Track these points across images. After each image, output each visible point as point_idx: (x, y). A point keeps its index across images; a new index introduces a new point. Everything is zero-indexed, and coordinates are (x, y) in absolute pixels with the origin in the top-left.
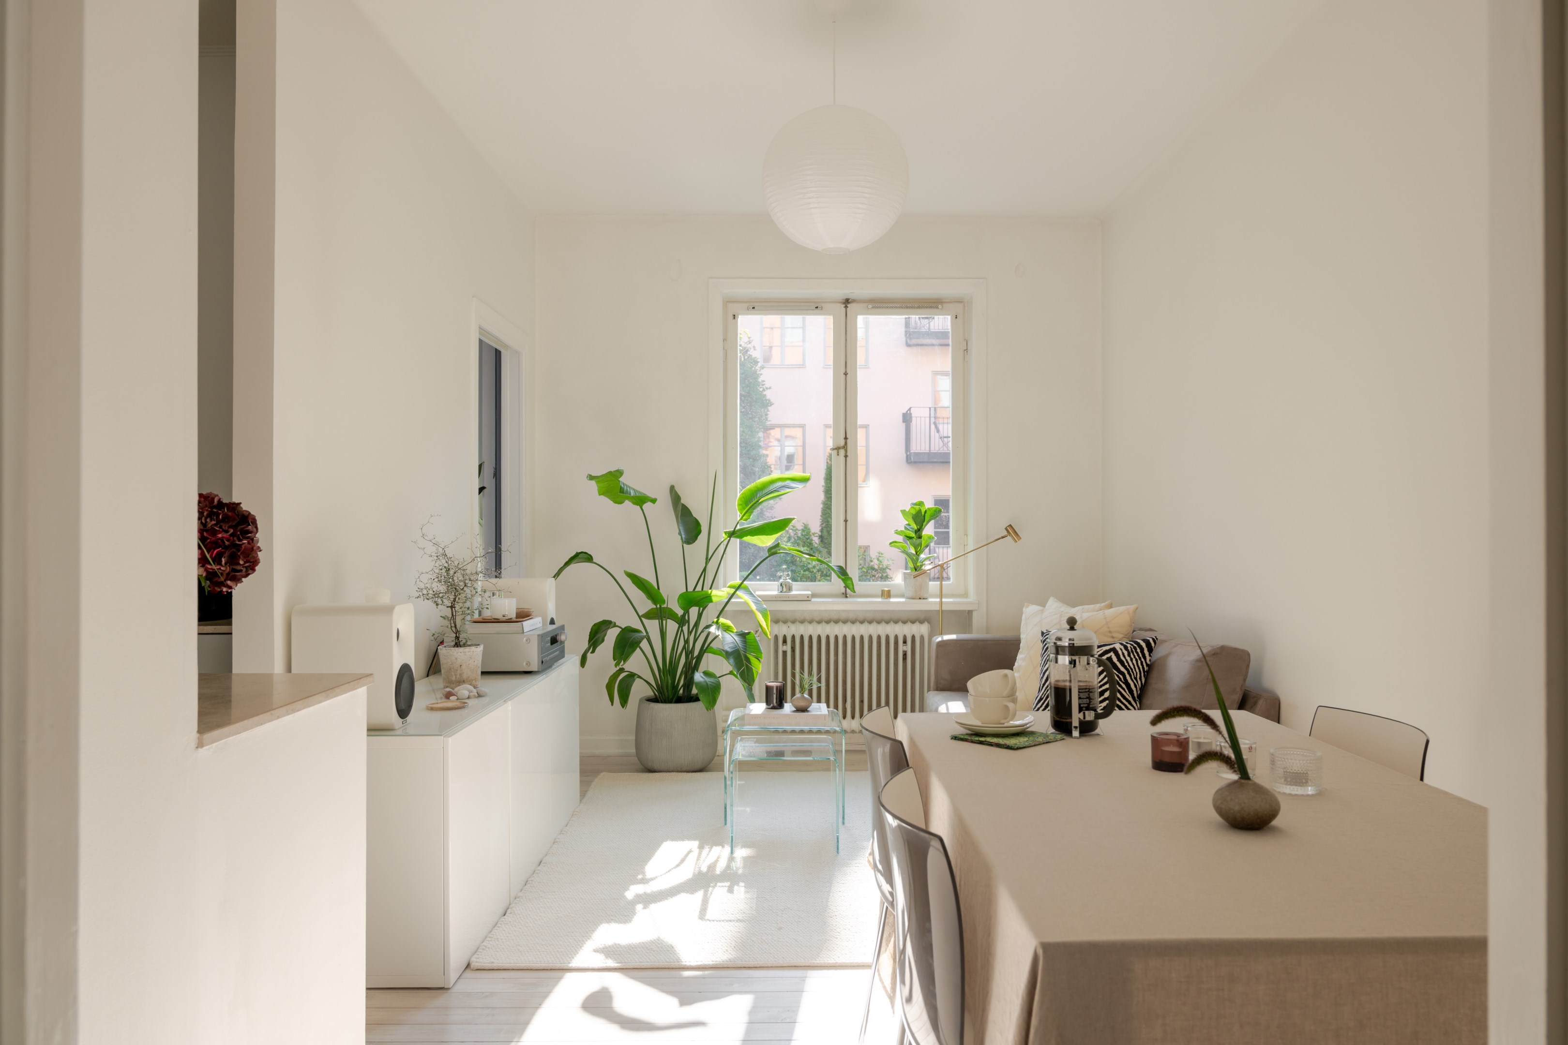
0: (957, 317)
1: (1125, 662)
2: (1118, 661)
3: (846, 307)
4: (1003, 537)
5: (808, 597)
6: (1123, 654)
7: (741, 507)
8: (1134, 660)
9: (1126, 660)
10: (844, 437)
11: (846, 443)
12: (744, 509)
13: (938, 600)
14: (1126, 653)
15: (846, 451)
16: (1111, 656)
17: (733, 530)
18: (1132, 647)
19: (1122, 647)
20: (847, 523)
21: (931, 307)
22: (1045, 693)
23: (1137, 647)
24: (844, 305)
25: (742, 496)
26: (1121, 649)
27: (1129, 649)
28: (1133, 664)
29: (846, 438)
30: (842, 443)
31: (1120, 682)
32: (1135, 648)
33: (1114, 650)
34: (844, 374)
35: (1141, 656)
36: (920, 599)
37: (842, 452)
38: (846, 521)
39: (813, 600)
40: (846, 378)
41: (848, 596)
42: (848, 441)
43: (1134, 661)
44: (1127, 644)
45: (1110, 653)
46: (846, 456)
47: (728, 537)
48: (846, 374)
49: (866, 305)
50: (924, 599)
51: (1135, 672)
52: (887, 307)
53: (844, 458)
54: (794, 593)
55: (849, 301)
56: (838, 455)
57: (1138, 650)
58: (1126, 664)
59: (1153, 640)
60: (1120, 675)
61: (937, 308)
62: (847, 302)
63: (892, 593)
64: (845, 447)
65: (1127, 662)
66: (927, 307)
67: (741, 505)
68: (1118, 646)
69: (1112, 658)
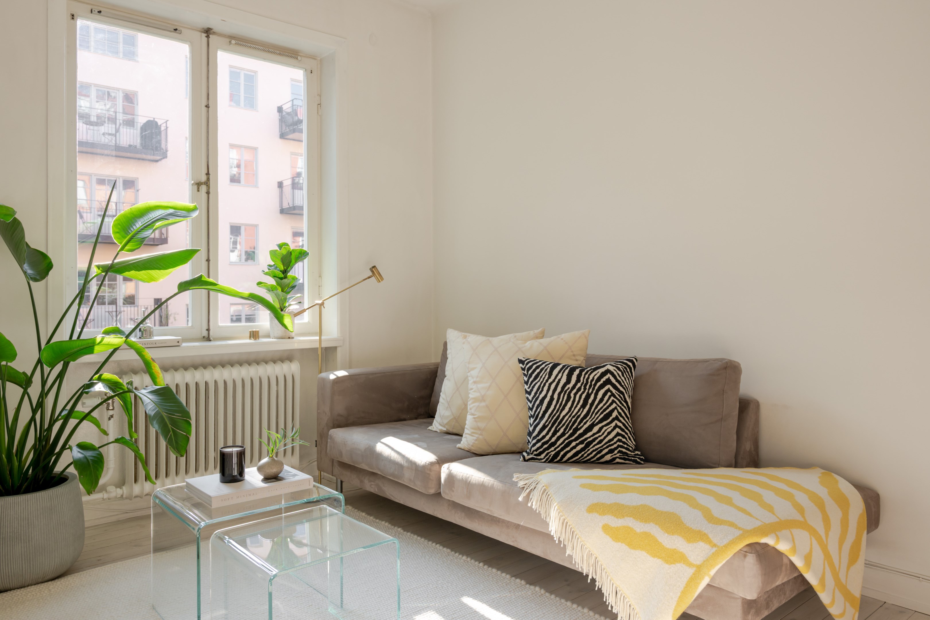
0: (312, 72)
1: (622, 382)
2: (616, 381)
3: (208, 37)
4: (369, 277)
5: (178, 342)
6: (618, 374)
7: (118, 235)
8: (627, 379)
9: (622, 380)
10: (206, 172)
11: (208, 179)
12: (125, 238)
13: (318, 338)
14: (620, 373)
15: (208, 187)
16: (609, 377)
17: (111, 262)
18: (623, 368)
19: (615, 368)
20: (210, 262)
21: (291, 57)
22: (550, 420)
23: (627, 367)
24: (206, 35)
25: (116, 222)
26: (615, 370)
27: (621, 369)
28: (627, 382)
29: (208, 174)
30: (204, 179)
31: (622, 401)
32: (625, 368)
33: (608, 371)
34: (206, 106)
35: (630, 375)
36: (289, 338)
37: (204, 188)
38: (208, 260)
39: (184, 344)
40: (208, 111)
41: (211, 339)
42: (211, 177)
43: (627, 381)
44: (617, 365)
45: (607, 374)
46: (208, 193)
47: (103, 272)
48: (207, 106)
49: (228, 40)
50: (292, 338)
51: (629, 391)
52: (250, 47)
53: (206, 195)
54: (156, 338)
55: (212, 31)
56: (198, 191)
57: (628, 370)
58: (623, 384)
59: (635, 359)
60: (621, 395)
61: (297, 59)
62: (208, 32)
63: (260, 334)
64: (207, 183)
65: (623, 382)
66: (287, 56)
67: (118, 232)
68: (611, 368)
69: (610, 380)
